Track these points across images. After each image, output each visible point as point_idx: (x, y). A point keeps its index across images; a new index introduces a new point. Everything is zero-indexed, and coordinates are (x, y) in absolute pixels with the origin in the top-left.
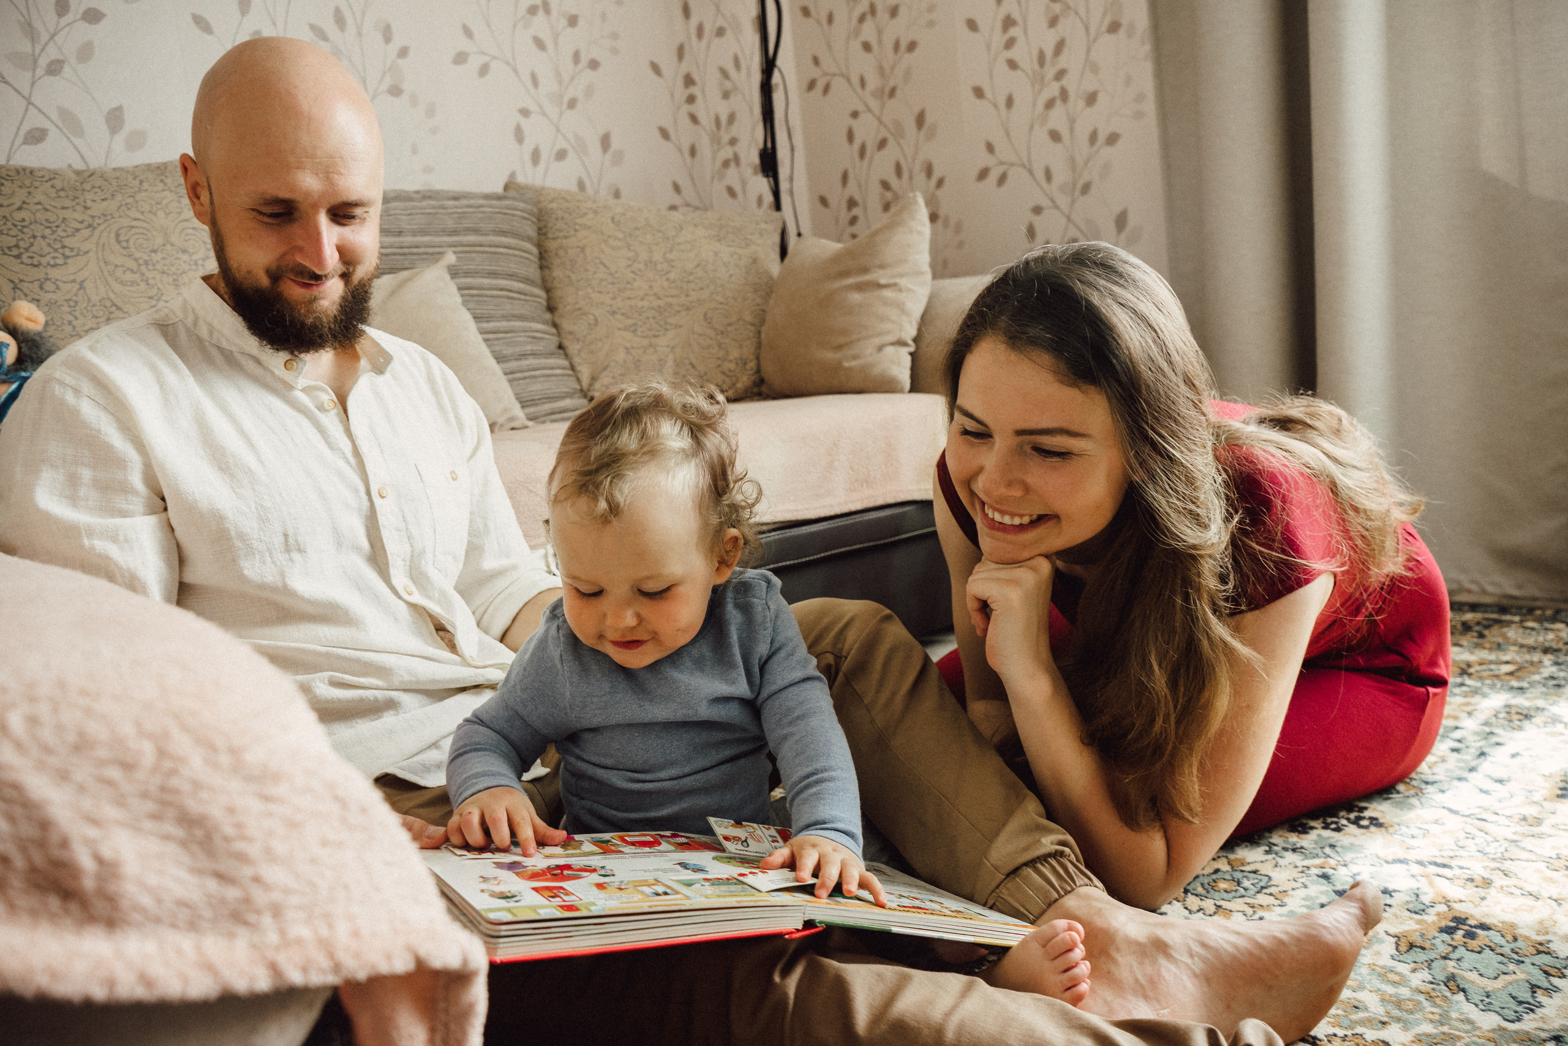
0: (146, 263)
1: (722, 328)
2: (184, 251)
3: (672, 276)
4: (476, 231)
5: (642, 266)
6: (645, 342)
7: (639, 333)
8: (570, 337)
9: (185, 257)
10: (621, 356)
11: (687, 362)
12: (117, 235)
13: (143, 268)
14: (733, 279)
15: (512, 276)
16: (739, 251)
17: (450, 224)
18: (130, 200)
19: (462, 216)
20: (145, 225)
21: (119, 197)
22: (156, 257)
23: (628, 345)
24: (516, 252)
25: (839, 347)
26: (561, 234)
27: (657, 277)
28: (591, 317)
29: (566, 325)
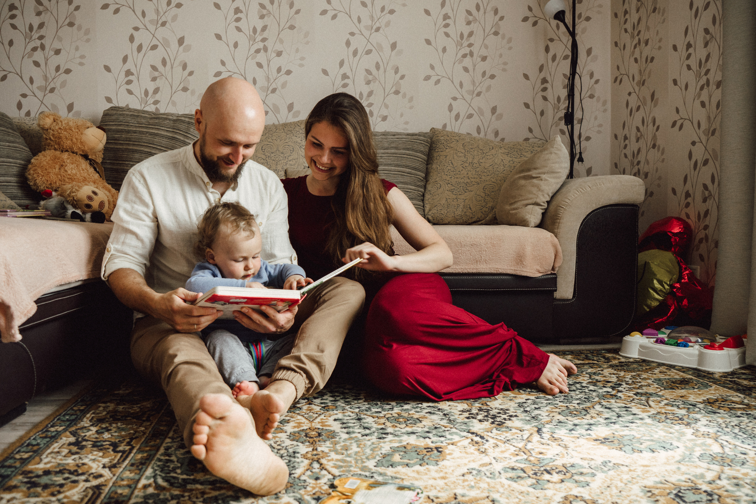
0: (269, 157)
1: (489, 193)
2: (282, 153)
3: (478, 170)
4: (396, 148)
5: (467, 165)
6: (455, 197)
7: (454, 193)
8: (429, 193)
9: (282, 155)
10: (443, 202)
11: (468, 206)
12: (262, 147)
13: (267, 159)
14: (504, 172)
15: (407, 167)
16: (515, 160)
17: (386, 145)
18: (270, 136)
19: (393, 142)
20: (272, 144)
21: (267, 135)
22: (272, 155)
23: (448, 197)
24: (412, 157)
25: (512, 204)
26: (440, 150)
27: (472, 170)
28: (439, 185)
29: (429, 187)
